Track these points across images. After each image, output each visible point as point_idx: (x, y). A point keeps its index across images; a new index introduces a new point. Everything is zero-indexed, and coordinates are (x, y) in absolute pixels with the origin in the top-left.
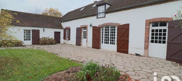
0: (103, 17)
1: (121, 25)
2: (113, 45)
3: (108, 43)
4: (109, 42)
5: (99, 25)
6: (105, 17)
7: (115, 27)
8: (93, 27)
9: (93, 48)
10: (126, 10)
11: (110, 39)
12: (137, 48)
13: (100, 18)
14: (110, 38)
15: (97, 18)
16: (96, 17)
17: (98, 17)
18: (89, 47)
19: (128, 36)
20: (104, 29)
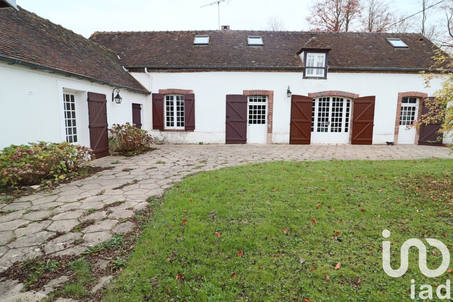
0: (320, 78)
1: (360, 96)
2: (338, 133)
3: (326, 130)
4: (329, 127)
5: (309, 94)
6: (325, 78)
7: (342, 100)
8: (293, 96)
9: (290, 143)
10: (369, 72)
11: (331, 122)
12: (385, 135)
13: (315, 78)
14: (330, 120)
15: (305, 77)
16: (301, 74)
17: (307, 75)
18: (278, 142)
19: (373, 115)
20: (317, 102)
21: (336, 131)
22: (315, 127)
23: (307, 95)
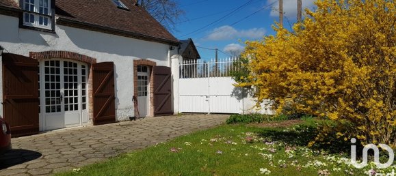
0: (46, 31)
1: (97, 62)
2: (74, 111)
3: (59, 110)
5: (31, 53)
6: (53, 32)
8: (4, 54)
11: (64, 97)
13: (38, 29)
14: (62, 93)
15: (21, 26)
16: (17, 20)
17: (25, 23)
20: (42, 67)
21: (71, 109)
22: (43, 105)
23: (28, 55)
